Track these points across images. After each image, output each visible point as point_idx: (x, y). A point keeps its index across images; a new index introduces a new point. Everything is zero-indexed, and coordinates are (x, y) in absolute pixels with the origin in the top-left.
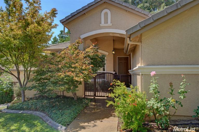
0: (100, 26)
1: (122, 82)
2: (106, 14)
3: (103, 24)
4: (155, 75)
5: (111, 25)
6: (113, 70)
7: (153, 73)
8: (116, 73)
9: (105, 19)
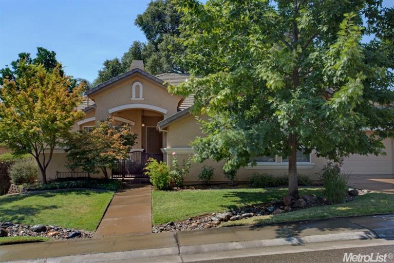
0: (131, 100)
1: (154, 159)
2: (138, 87)
3: (134, 98)
4: (174, 155)
5: (143, 99)
6: (141, 146)
7: (174, 153)
8: (144, 151)
9: (136, 92)
